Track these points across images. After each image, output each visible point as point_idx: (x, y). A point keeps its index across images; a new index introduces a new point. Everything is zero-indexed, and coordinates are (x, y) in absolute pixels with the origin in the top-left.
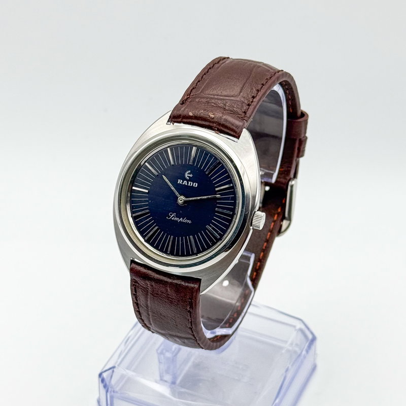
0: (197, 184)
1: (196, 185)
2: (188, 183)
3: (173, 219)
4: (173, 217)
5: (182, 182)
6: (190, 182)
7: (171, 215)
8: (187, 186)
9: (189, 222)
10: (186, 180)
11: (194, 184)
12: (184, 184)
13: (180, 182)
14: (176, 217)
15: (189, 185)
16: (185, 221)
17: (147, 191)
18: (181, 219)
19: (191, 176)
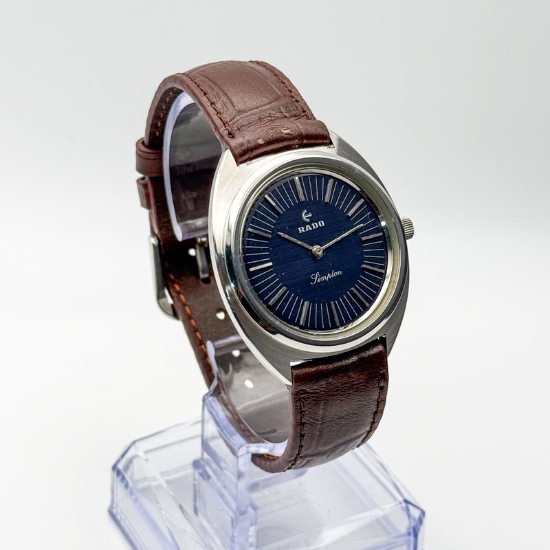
0: (322, 222)
1: (322, 224)
2: (312, 227)
3: (319, 281)
4: (317, 278)
5: (305, 229)
6: (313, 224)
7: (314, 277)
8: (313, 230)
9: (340, 273)
11: (319, 223)
12: (307, 230)
13: (301, 230)
14: (322, 276)
15: (314, 228)
16: (334, 274)
17: (271, 264)
18: (329, 275)
19: (311, 215)
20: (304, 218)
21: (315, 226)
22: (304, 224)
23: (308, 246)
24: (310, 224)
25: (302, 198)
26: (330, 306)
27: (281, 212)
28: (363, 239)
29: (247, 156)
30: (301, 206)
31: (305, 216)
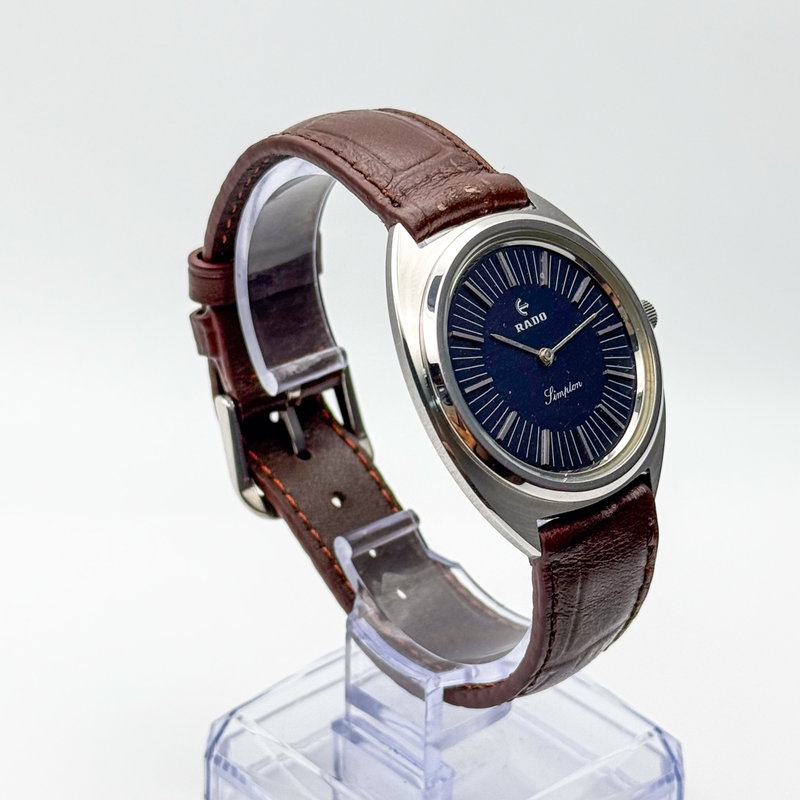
0: (544, 314)
1: (543, 316)
2: (531, 322)
3: (555, 398)
4: (552, 395)
5: (524, 327)
6: (533, 319)
7: (548, 393)
8: (534, 326)
9: (579, 384)
10: (526, 318)
11: (540, 315)
12: (527, 327)
13: (519, 328)
14: (558, 391)
15: (535, 323)
16: (572, 387)
17: (490, 380)
18: (566, 389)
19: (527, 306)
20: (520, 310)
21: (536, 320)
22: (522, 319)
23: (532, 350)
24: (528, 318)
25: (513, 282)
26: (576, 433)
27: (490, 304)
28: (601, 333)
29: (426, 230)
30: (513, 293)
31: (521, 308)
